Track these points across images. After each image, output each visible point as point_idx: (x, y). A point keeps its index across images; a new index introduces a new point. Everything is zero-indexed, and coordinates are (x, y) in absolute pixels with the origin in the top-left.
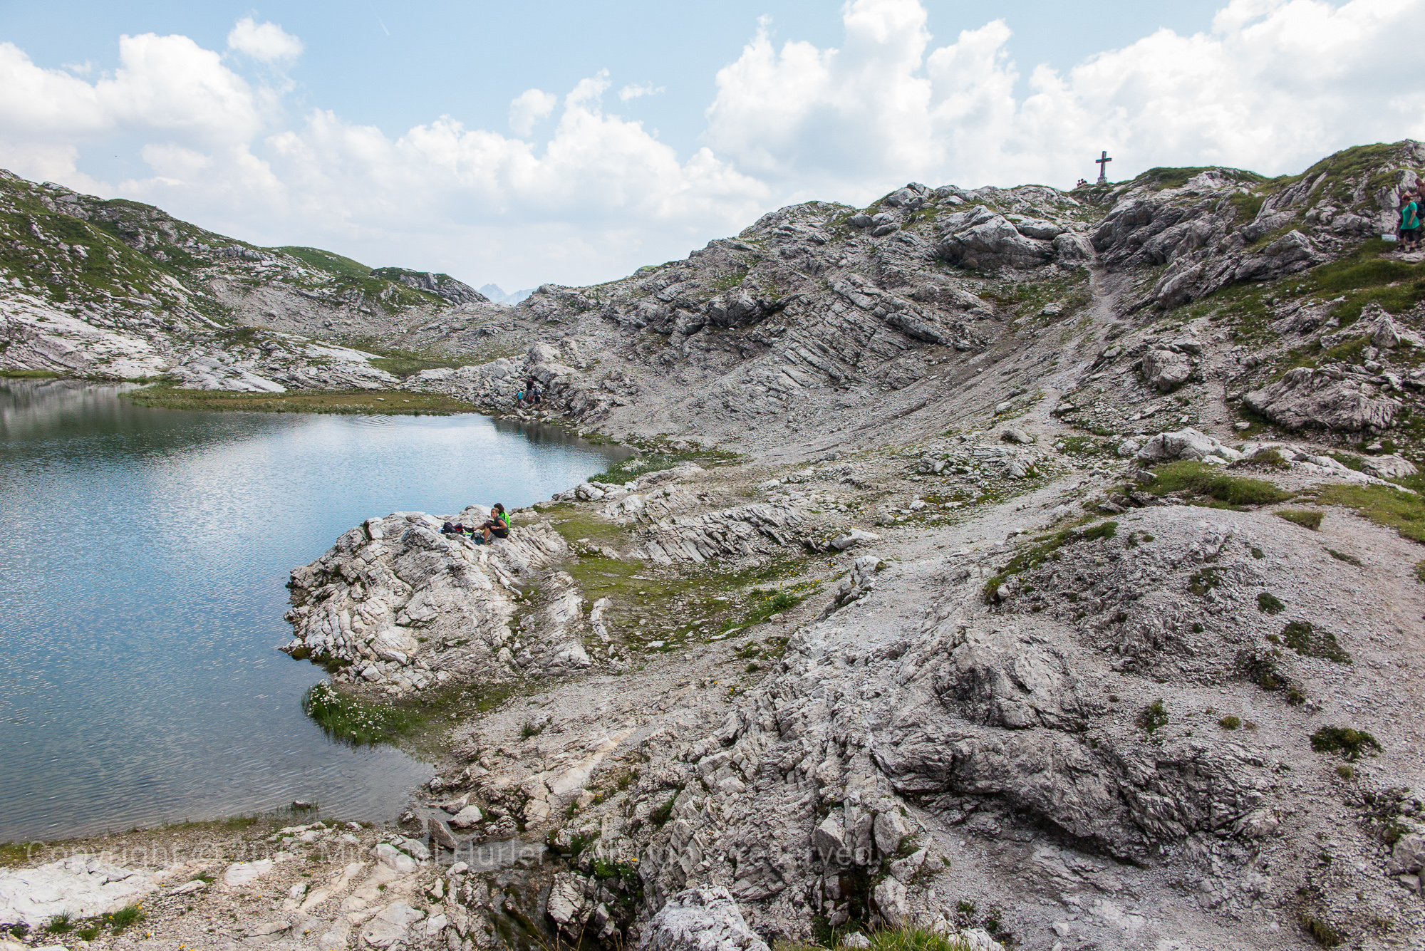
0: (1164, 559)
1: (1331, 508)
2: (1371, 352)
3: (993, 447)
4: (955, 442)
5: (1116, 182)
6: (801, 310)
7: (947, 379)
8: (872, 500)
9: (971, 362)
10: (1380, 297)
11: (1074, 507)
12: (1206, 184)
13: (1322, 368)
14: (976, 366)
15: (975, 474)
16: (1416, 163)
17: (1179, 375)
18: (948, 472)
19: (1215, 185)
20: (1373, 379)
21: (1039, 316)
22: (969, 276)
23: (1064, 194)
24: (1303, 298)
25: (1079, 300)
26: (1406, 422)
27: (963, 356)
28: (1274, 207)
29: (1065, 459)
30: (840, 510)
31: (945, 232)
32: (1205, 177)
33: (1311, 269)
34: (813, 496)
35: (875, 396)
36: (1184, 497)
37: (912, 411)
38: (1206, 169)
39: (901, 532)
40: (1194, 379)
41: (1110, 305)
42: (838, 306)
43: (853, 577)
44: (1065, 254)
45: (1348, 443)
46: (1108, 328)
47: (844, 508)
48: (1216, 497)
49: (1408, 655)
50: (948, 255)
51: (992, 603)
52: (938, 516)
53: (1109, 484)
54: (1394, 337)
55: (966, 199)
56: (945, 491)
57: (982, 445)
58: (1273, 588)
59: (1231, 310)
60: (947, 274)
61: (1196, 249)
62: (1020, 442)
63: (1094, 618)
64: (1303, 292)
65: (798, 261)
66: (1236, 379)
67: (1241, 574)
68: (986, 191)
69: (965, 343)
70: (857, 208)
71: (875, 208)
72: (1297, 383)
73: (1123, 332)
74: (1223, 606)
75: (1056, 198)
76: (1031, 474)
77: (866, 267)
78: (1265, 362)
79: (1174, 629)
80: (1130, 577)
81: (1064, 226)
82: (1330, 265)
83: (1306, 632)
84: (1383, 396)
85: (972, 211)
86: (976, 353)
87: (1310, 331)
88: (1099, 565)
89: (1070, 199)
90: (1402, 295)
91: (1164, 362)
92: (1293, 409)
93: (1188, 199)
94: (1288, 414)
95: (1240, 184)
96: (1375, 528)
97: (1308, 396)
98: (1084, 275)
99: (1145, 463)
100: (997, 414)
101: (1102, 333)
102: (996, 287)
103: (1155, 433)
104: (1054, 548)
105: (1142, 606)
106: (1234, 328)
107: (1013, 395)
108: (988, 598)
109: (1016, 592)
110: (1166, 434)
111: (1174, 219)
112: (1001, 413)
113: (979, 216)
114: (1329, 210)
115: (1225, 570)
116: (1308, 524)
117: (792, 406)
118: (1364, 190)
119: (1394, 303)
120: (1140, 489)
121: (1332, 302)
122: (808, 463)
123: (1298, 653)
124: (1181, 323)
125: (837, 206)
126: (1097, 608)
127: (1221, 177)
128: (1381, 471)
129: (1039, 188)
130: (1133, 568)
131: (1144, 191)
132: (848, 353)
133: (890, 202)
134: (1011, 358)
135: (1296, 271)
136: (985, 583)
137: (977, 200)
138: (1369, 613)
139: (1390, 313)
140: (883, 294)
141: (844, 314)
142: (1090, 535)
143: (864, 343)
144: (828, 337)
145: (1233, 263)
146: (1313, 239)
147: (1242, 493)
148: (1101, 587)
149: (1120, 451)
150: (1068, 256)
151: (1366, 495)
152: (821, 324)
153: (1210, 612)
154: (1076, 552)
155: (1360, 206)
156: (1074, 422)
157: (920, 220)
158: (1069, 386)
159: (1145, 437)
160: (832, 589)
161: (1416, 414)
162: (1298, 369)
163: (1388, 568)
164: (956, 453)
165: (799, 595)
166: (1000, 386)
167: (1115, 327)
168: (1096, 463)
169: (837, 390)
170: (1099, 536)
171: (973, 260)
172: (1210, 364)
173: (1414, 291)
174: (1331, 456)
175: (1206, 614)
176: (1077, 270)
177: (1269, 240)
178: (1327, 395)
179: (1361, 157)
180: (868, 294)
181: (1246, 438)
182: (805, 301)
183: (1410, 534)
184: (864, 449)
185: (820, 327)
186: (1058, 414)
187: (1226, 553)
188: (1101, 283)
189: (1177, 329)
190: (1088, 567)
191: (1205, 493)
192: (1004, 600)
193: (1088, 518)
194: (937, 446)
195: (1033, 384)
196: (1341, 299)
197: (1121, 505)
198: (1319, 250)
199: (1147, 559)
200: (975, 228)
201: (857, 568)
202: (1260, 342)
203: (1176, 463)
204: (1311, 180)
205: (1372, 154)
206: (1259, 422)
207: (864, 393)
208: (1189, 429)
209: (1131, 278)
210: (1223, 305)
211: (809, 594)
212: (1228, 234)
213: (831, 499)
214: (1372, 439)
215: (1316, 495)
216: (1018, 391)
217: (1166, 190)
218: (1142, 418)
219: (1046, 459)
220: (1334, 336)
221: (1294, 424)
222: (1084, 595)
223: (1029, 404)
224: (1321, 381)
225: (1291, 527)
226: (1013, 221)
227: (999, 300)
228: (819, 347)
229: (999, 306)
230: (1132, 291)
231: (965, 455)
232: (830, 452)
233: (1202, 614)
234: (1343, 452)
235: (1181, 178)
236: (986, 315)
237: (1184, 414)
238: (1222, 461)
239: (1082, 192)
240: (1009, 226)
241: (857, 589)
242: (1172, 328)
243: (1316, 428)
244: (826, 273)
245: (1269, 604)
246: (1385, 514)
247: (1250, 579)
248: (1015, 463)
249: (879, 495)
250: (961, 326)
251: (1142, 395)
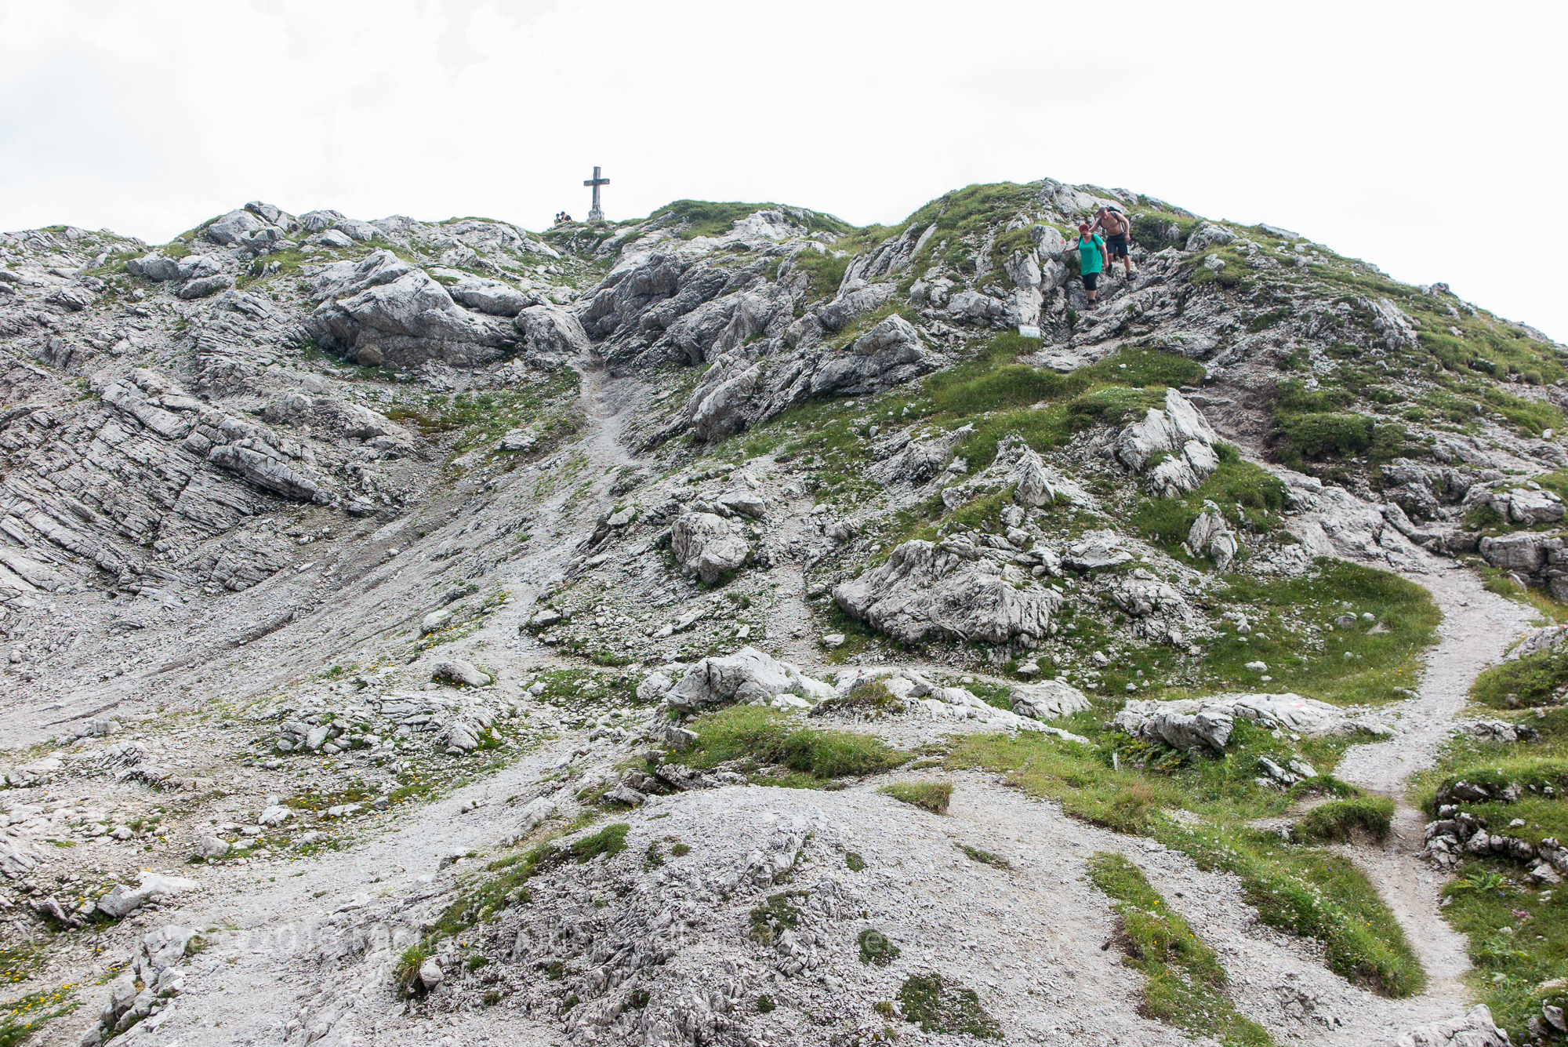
0: (708, 885)
1: (965, 775)
2: (1014, 513)
3: (417, 696)
4: (346, 687)
5: (618, 220)
6: (35, 437)
7: (333, 569)
8: (183, 812)
9: (377, 536)
10: (1025, 426)
11: (564, 800)
12: (763, 232)
13: (946, 541)
14: (385, 544)
15: (384, 748)
16: (1059, 217)
17: (731, 555)
18: (334, 748)
19: (777, 233)
20: (1021, 557)
21: (496, 452)
22: (367, 378)
23: (532, 236)
24: (914, 426)
25: (564, 425)
26: (1071, 626)
27: (362, 525)
28: (863, 275)
29: (547, 713)
30: (116, 837)
31: (319, 296)
32: (761, 220)
33: (922, 378)
34: (60, 813)
35: (191, 605)
36: (743, 770)
37: (266, 631)
38: (761, 206)
39: (241, 872)
40: (754, 562)
41: (617, 433)
42: (113, 431)
43: (138, 972)
44: (537, 342)
45: (991, 663)
46: (614, 474)
47: (124, 831)
48: (794, 767)
49: (1084, 1013)
50: (327, 339)
51: (410, 997)
52: (314, 833)
53: (620, 753)
54: (1045, 490)
55: (357, 238)
56: (329, 784)
57: (398, 693)
58: (881, 920)
59: (807, 445)
60: (326, 373)
61: (750, 339)
62: (467, 684)
63: (593, 1005)
64: (913, 416)
65: (28, 341)
66: (820, 560)
67: (831, 900)
68: (393, 224)
69: (362, 502)
70: (150, 243)
71: (183, 245)
72: (912, 565)
73: (638, 481)
74: (804, 960)
75: (518, 242)
76: (488, 744)
77: (167, 355)
78: (863, 531)
79: (728, 1009)
80: (653, 923)
81: (534, 293)
82: (949, 373)
83: (934, 990)
84: (1036, 584)
85: (369, 259)
86: (385, 520)
87: (928, 480)
88: (599, 905)
89: (543, 246)
90: (1052, 422)
91: (706, 534)
92: (908, 610)
93: (733, 256)
94: (901, 618)
95: (814, 234)
96: (1030, 805)
97: (929, 587)
98: (571, 380)
99: (682, 713)
100: (425, 633)
101: (604, 483)
102: (416, 397)
103: (696, 658)
104: (519, 880)
105: (674, 975)
106: (814, 474)
107: (453, 598)
108: (403, 988)
109: (454, 970)
110: (712, 660)
111: (713, 288)
112: (432, 631)
113: (381, 270)
114: (943, 284)
115: (806, 895)
116: (931, 804)
117: (18, 629)
118: (989, 255)
119: (1041, 435)
120: (673, 760)
121: (955, 433)
122: (53, 744)
123: (924, 1029)
124: (732, 466)
125: (107, 237)
126: (598, 987)
127: (785, 221)
128: (1039, 707)
129: (487, 225)
130: (656, 905)
131: (665, 238)
132: (135, 522)
133: (212, 235)
134: (450, 528)
135: (900, 381)
136: (397, 959)
137: (377, 241)
138: (1024, 947)
139: (1038, 451)
140: (204, 408)
141: (126, 447)
142: (581, 852)
143: (168, 502)
144: (93, 491)
145: (806, 366)
146: (923, 330)
147: (832, 756)
148: (604, 946)
149: (640, 693)
150: (543, 345)
151: (1016, 748)
152: (77, 466)
153: (785, 973)
154: (559, 884)
155: (986, 280)
156: (561, 643)
157: (273, 272)
158: (552, 578)
159: (680, 665)
160: (98, 1000)
161: (1083, 612)
162: (912, 542)
163: (1049, 870)
164: (347, 711)
165: (26, 1020)
166: (431, 581)
167: (627, 472)
168: (599, 717)
169: (113, 596)
170: (599, 851)
171: (373, 349)
172: (781, 535)
173: (1068, 417)
174: (968, 686)
175: (779, 977)
176: (559, 371)
177: (858, 329)
178: (955, 586)
179: (983, 201)
180: (172, 409)
181: (840, 661)
182: (44, 420)
183: (1078, 810)
184: (170, 710)
185: (76, 471)
186: (533, 630)
187: (806, 866)
188: (600, 395)
189: (725, 476)
190: (580, 911)
191: (776, 761)
192: (432, 988)
193: (588, 818)
194: (312, 698)
195: (489, 575)
196: (968, 428)
197: (642, 791)
198: (933, 348)
199: (681, 888)
200: (376, 291)
201: (146, 952)
202: (853, 499)
203: (730, 711)
204: (915, 235)
205: (999, 198)
206: (858, 632)
207: (170, 600)
208: (748, 650)
209: (649, 387)
210: (795, 436)
211: (49, 1016)
212: (798, 317)
213: (95, 814)
214: (1025, 656)
215: (944, 754)
216: (462, 589)
217: (700, 239)
218: (675, 632)
219: (513, 715)
220: (961, 488)
221: (911, 636)
222: (574, 964)
223: (482, 612)
224: (947, 563)
225: (908, 811)
226: (444, 281)
227: (424, 422)
228: (75, 510)
229: (424, 433)
230: (651, 410)
231: (366, 712)
232: (97, 719)
233: (772, 977)
234: (985, 679)
235: (724, 220)
236: (400, 450)
237: (743, 622)
238: (802, 703)
239: (563, 235)
240: (437, 288)
241: (147, 995)
242: (717, 475)
243: (943, 641)
244: (86, 367)
245: (876, 950)
246: (1043, 780)
247: (845, 907)
248: (457, 724)
249: (197, 801)
250: (355, 470)
251: (674, 591)
